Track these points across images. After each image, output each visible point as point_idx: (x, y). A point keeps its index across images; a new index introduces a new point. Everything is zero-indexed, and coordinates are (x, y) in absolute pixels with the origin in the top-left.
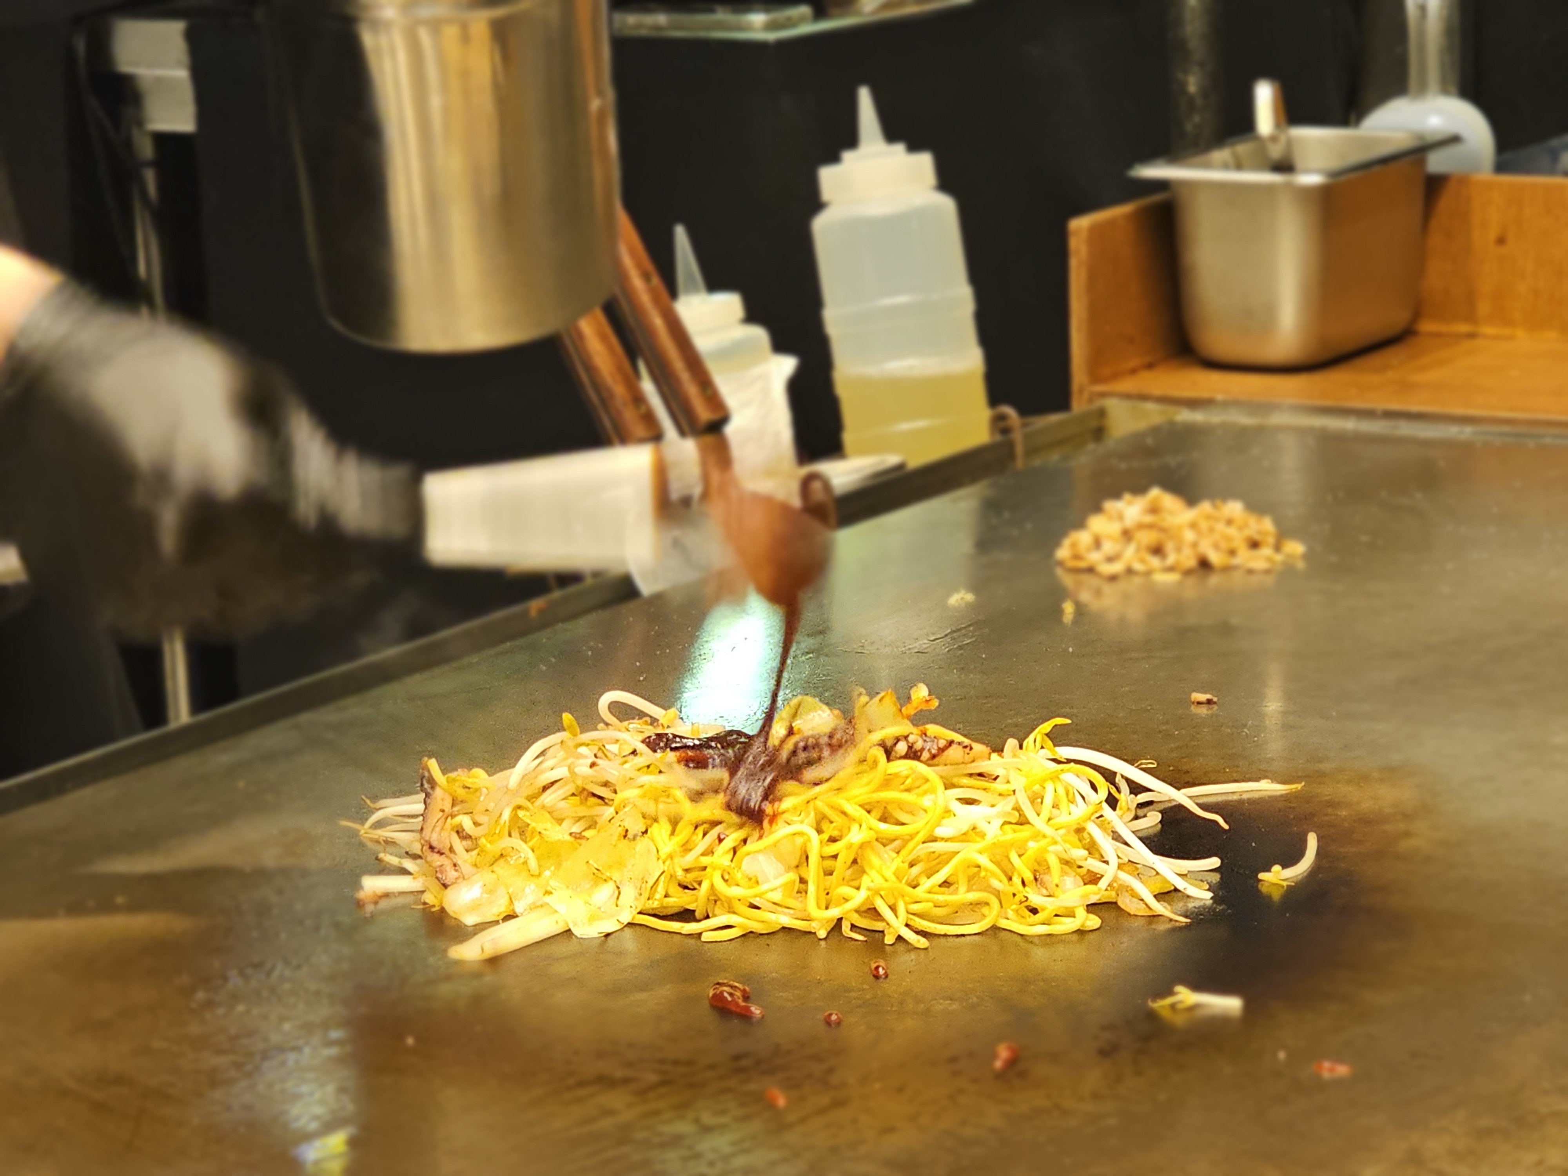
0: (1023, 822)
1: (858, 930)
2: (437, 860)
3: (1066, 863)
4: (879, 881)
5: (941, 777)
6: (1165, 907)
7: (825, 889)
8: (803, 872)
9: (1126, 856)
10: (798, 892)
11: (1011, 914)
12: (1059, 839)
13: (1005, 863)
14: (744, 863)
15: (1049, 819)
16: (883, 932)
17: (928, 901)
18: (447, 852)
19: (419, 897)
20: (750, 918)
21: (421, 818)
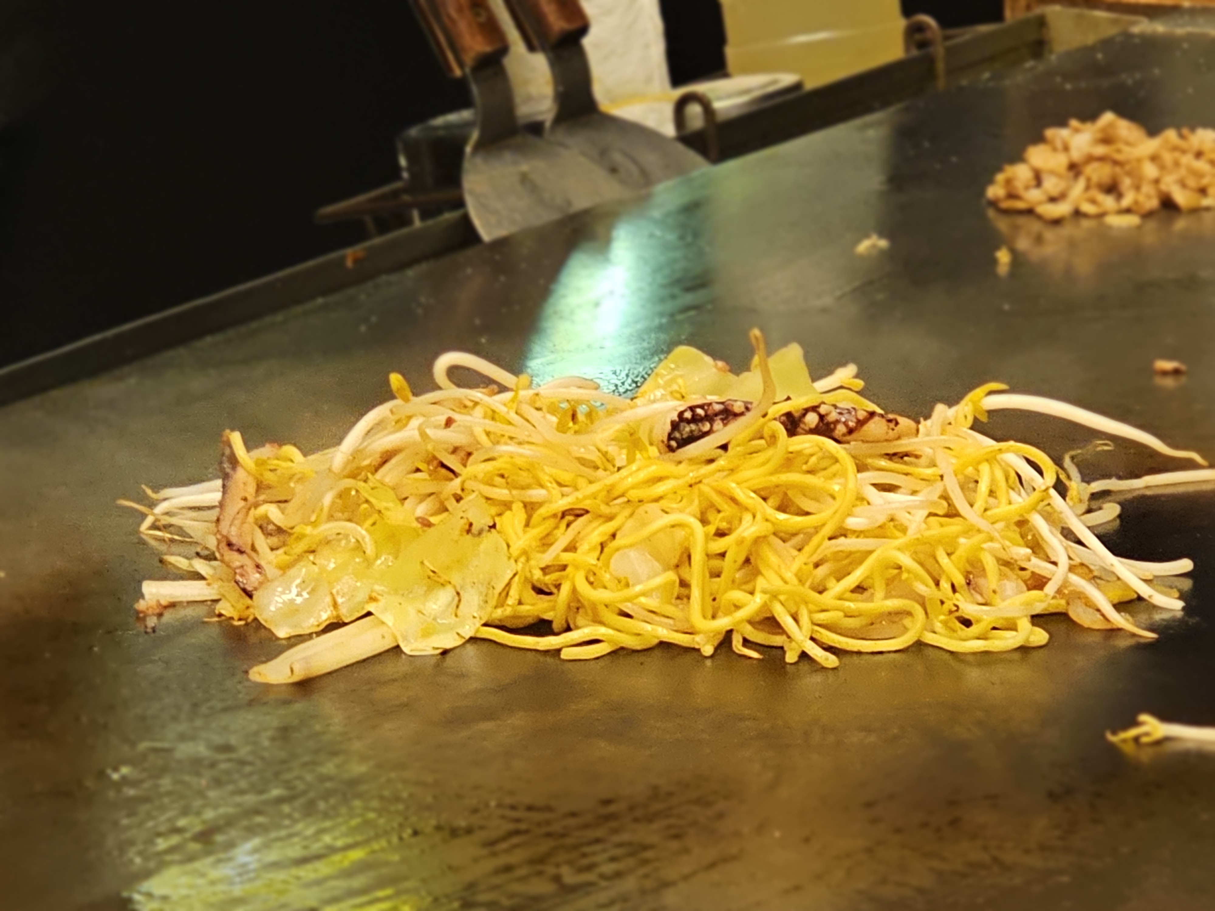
0: (952, 514)
1: (754, 646)
2: (237, 560)
3: (1007, 564)
4: (777, 583)
5: (854, 457)
6: (1127, 620)
7: (711, 594)
8: (684, 572)
9: (1078, 556)
10: (678, 598)
11: (938, 626)
12: (997, 535)
13: (930, 562)
14: (612, 561)
15: (986, 510)
16: (782, 648)
17: (837, 609)
18: (248, 550)
19: (213, 607)
20: (621, 629)
21: (218, 510)
